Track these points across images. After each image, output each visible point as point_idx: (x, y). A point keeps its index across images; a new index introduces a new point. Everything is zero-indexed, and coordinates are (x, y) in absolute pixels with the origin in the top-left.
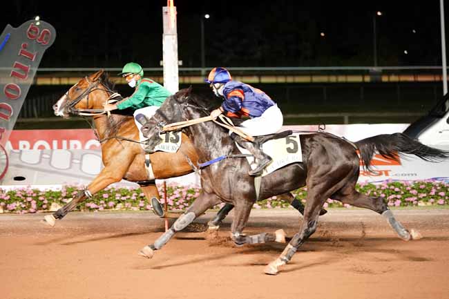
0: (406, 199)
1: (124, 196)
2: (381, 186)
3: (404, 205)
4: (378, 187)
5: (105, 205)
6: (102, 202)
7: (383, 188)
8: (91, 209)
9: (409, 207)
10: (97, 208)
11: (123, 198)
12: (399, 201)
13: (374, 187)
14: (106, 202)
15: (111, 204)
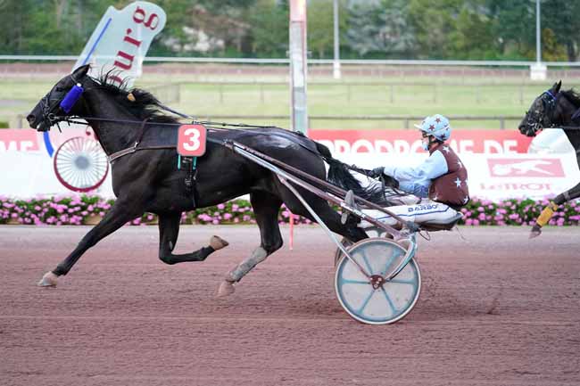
0: (571, 218)
1: (243, 207)
2: (541, 202)
3: (568, 225)
4: (538, 203)
5: (220, 218)
6: (217, 214)
7: (543, 204)
8: (203, 222)
9: (573, 227)
10: (211, 222)
11: (241, 210)
12: (562, 220)
13: (534, 202)
14: (221, 214)
15: (227, 216)
